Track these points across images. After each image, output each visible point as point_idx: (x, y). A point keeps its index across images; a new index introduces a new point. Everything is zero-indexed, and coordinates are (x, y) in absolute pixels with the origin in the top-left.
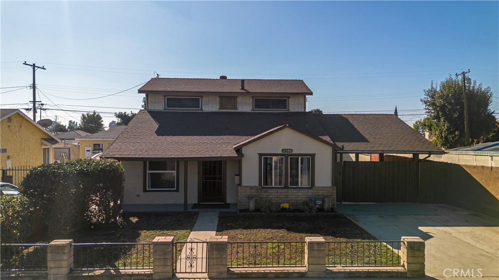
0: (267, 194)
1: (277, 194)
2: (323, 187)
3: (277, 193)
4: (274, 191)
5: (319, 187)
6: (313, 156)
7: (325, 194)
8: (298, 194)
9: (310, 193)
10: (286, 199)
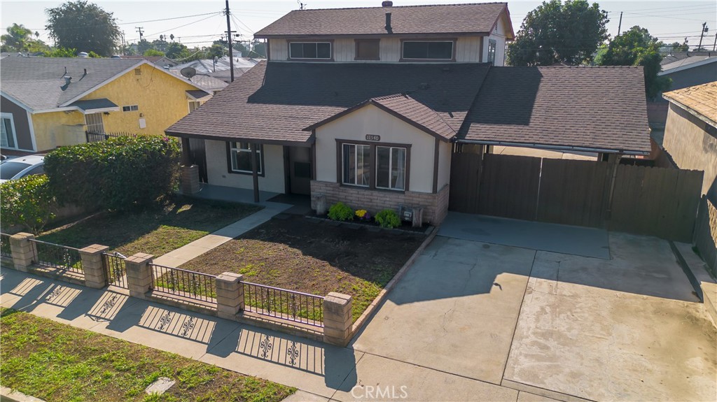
0: (347, 194)
1: (358, 196)
2: (420, 193)
3: (358, 194)
4: (354, 192)
5: (413, 192)
6: (408, 147)
7: (421, 203)
8: (385, 199)
9: (401, 199)
10: (371, 204)
